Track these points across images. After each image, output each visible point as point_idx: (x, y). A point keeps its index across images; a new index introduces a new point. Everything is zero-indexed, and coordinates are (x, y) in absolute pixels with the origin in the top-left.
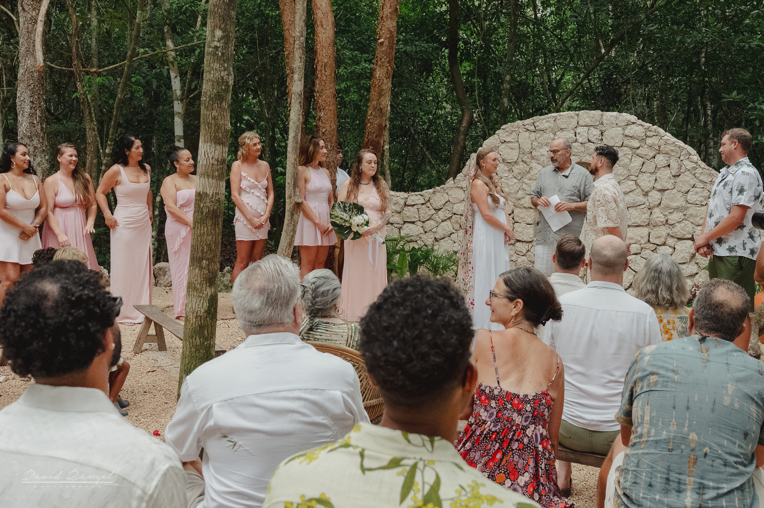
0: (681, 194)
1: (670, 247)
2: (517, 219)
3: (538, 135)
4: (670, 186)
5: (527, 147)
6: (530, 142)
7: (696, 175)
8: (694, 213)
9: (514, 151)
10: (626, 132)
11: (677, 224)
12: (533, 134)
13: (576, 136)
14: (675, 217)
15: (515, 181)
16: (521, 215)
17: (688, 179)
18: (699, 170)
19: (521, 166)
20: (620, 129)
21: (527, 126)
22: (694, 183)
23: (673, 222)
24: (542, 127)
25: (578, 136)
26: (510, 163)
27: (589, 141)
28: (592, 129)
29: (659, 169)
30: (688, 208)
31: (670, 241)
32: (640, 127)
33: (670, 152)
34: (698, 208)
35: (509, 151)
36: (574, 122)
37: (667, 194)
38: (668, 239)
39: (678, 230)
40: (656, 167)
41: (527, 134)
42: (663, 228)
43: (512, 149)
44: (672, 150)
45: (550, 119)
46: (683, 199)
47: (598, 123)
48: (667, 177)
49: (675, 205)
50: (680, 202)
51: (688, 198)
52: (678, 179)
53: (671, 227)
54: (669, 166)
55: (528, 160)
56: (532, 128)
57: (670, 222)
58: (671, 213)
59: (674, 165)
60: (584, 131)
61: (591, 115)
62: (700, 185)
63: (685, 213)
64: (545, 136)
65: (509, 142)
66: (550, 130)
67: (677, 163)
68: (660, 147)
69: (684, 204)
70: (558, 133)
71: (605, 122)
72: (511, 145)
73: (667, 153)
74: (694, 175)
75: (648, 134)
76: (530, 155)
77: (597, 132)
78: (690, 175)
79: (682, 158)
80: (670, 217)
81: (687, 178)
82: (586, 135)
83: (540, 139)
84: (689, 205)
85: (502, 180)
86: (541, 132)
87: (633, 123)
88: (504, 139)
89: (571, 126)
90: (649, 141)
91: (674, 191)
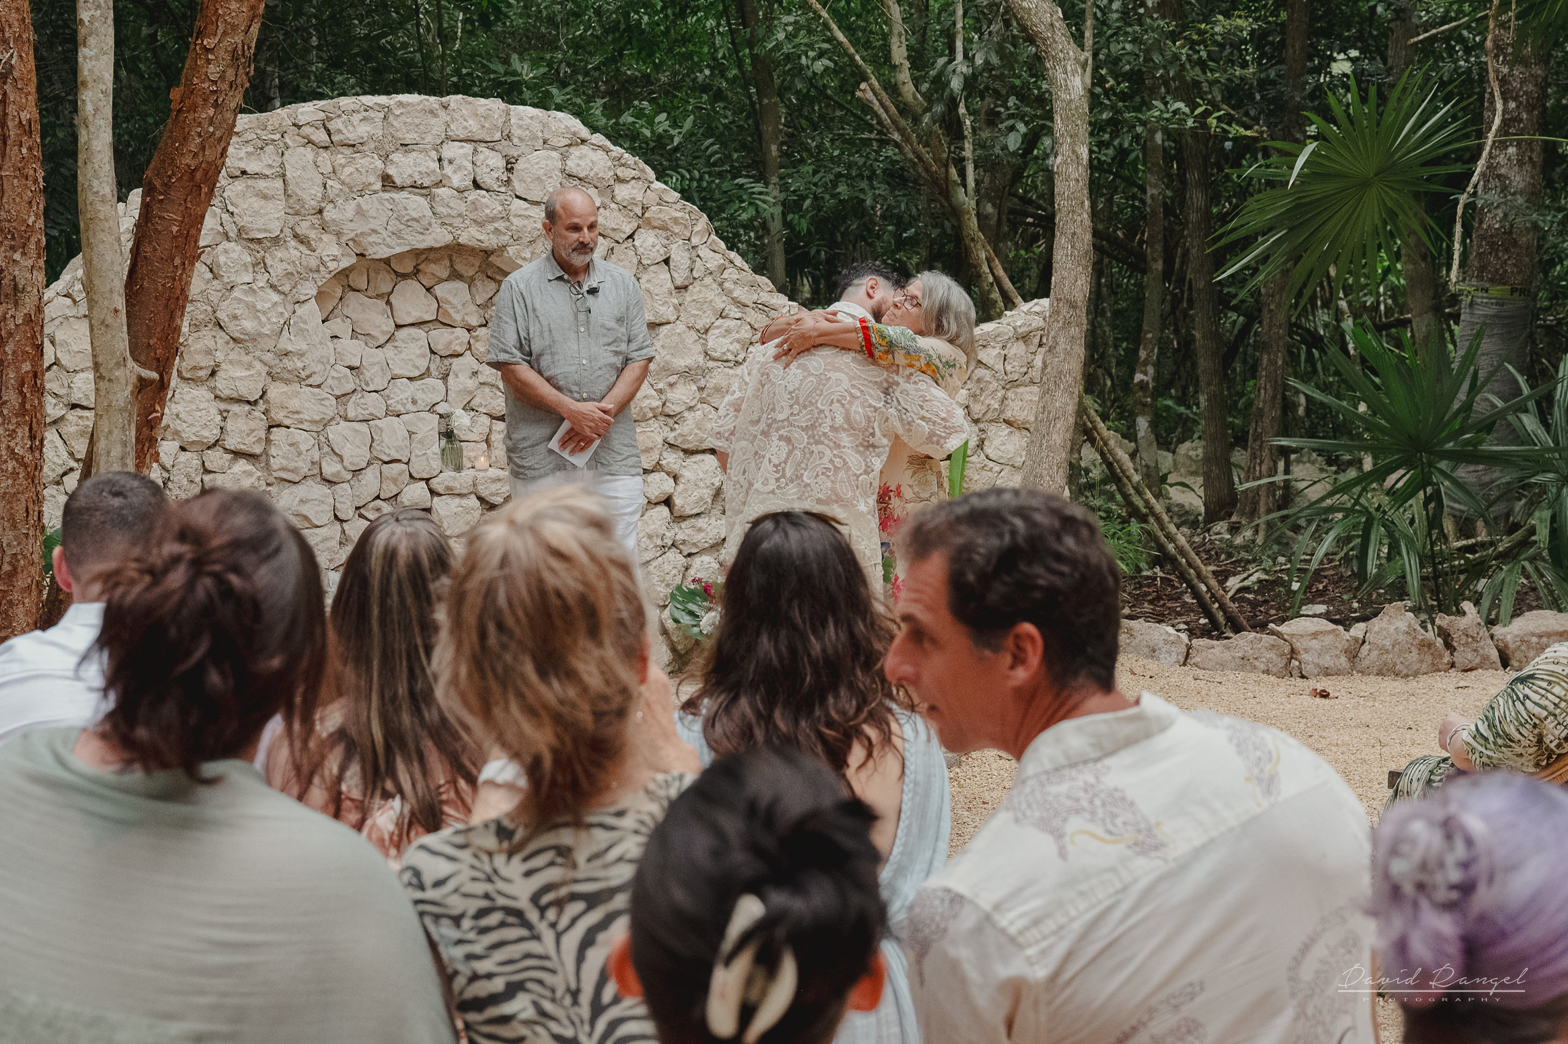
0: (694, 335)
1: (668, 474)
2: (278, 416)
3: (340, 159)
4: (669, 313)
5: (311, 195)
6: (319, 180)
7: (727, 285)
8: (724, 384)
9: (270, 205)
10: (571, 165)
11: (686, 414)
12: (325, 154)
13: (441, 167)
14: (682, 394)
15: (275, 297)
16: (294, 404)
17: (710, 295)
18: (730, 274)
19: (294, 250)
20: (555, 155)
21: (306, 130)
22: (722, 306)
23: (678, 409)
24: (351, 136)
25: (448, 170)
26: (259, 241)
27: (477, 185)
28: (484, 150)
29: (645, 268)
30: (710, 370)
31: (672, 459)
32: (600, 152)
33: (670, 224)
34: (731, 372)
35: (257, 203)
36: (436, 126)
37: (667, 336)
38: (665, 454)
39: (689, 430)
40: (640, 262)
41: (309, 153)
42: (655, 425)
43: (265, 197)
44: (676, 220)
45: (371, 113)
46: (699, 348)
47: (498, 136)
48: (665, 289)
49: (681, 363)
50: (692, 358)
51: (710, 344)
52: (688, 297)
53: (671, 421)
54: (667, 261)
55: (312, 234)
56: (321, 136)
57: (672, 409)
58: (671, 385)
59: (680, 256)
60: (465, 156)
61: (481, 111)
62: (735, 312)
63: (702, 383)
64: (363, 162)
65: (257, 176)
66: (372, 145)
67: (686, 255)
68: (645, 209)
69: (701, 359)
70: (396, 157)
71: (516, 132)
72: (261, 184)
73: (664, 228)
74: (721, 285)
75: (621, 172)
76: (315, 220)
77: (497, 161)
78: (715, 286)
79: (695, 241)
80: (670, 395)
81: (706, 292)
82: (470, 166)
83: (348, 170)
84: (711, 364)
85: (236, 293)
86: (348, 151)
87: (583, 141)
88: (243, 165)
89: (429, 138)
90: (623, 192)
91: (680, 327)
